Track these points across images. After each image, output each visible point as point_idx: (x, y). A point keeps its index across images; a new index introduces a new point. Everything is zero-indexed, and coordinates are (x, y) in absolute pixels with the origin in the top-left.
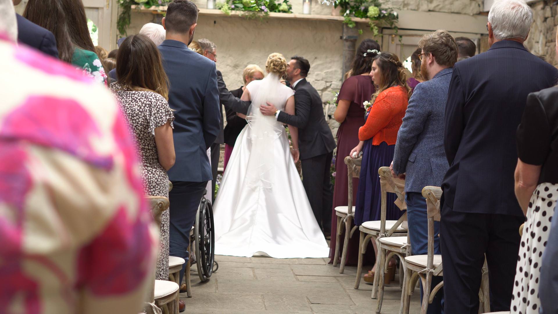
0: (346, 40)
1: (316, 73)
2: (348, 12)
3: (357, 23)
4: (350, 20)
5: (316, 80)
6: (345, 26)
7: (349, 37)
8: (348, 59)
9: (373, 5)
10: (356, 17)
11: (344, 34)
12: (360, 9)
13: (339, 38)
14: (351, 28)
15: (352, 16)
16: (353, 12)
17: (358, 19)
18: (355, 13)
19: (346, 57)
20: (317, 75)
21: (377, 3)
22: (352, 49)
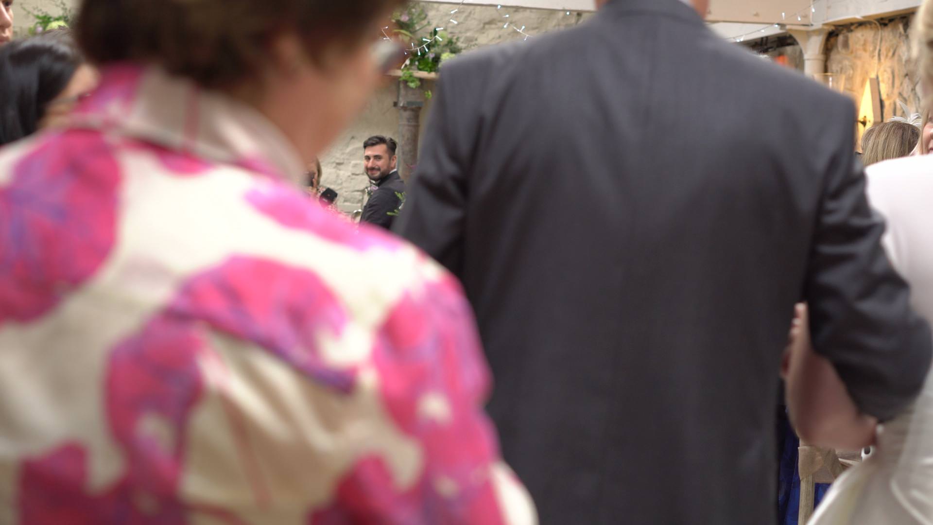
0: (404, 108)
1: (353, 162)
2: (408, 62)
3: (421, 80)
4: (411, 76)
5: (353, 174)
6: (402, 86)
7: (410, 103)
8: (408, 139)
9: (448, 50)
10: (420, 70)
11: (401, 99)
12: (426, 56)
13: (392, 104)
14: (412, 89)
15: (414, 70)
16: (415, 62)
17: (424, 74)
18: (419, 63)
19: (403, 136)
20: (355, 166)
21: (455, 48)
22: (413, 124)
